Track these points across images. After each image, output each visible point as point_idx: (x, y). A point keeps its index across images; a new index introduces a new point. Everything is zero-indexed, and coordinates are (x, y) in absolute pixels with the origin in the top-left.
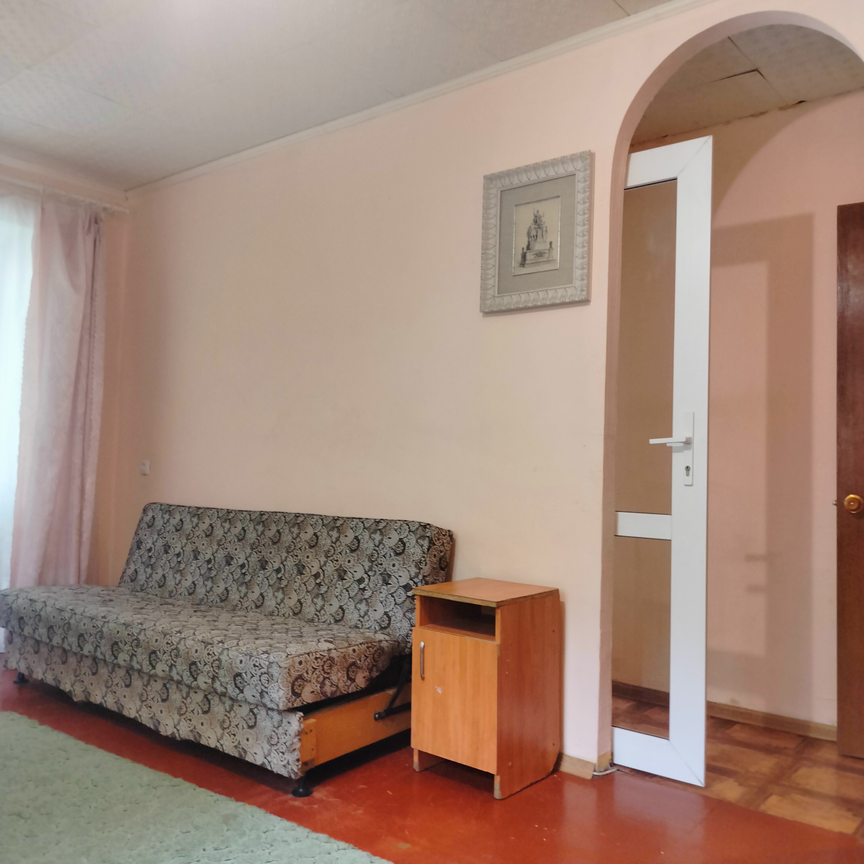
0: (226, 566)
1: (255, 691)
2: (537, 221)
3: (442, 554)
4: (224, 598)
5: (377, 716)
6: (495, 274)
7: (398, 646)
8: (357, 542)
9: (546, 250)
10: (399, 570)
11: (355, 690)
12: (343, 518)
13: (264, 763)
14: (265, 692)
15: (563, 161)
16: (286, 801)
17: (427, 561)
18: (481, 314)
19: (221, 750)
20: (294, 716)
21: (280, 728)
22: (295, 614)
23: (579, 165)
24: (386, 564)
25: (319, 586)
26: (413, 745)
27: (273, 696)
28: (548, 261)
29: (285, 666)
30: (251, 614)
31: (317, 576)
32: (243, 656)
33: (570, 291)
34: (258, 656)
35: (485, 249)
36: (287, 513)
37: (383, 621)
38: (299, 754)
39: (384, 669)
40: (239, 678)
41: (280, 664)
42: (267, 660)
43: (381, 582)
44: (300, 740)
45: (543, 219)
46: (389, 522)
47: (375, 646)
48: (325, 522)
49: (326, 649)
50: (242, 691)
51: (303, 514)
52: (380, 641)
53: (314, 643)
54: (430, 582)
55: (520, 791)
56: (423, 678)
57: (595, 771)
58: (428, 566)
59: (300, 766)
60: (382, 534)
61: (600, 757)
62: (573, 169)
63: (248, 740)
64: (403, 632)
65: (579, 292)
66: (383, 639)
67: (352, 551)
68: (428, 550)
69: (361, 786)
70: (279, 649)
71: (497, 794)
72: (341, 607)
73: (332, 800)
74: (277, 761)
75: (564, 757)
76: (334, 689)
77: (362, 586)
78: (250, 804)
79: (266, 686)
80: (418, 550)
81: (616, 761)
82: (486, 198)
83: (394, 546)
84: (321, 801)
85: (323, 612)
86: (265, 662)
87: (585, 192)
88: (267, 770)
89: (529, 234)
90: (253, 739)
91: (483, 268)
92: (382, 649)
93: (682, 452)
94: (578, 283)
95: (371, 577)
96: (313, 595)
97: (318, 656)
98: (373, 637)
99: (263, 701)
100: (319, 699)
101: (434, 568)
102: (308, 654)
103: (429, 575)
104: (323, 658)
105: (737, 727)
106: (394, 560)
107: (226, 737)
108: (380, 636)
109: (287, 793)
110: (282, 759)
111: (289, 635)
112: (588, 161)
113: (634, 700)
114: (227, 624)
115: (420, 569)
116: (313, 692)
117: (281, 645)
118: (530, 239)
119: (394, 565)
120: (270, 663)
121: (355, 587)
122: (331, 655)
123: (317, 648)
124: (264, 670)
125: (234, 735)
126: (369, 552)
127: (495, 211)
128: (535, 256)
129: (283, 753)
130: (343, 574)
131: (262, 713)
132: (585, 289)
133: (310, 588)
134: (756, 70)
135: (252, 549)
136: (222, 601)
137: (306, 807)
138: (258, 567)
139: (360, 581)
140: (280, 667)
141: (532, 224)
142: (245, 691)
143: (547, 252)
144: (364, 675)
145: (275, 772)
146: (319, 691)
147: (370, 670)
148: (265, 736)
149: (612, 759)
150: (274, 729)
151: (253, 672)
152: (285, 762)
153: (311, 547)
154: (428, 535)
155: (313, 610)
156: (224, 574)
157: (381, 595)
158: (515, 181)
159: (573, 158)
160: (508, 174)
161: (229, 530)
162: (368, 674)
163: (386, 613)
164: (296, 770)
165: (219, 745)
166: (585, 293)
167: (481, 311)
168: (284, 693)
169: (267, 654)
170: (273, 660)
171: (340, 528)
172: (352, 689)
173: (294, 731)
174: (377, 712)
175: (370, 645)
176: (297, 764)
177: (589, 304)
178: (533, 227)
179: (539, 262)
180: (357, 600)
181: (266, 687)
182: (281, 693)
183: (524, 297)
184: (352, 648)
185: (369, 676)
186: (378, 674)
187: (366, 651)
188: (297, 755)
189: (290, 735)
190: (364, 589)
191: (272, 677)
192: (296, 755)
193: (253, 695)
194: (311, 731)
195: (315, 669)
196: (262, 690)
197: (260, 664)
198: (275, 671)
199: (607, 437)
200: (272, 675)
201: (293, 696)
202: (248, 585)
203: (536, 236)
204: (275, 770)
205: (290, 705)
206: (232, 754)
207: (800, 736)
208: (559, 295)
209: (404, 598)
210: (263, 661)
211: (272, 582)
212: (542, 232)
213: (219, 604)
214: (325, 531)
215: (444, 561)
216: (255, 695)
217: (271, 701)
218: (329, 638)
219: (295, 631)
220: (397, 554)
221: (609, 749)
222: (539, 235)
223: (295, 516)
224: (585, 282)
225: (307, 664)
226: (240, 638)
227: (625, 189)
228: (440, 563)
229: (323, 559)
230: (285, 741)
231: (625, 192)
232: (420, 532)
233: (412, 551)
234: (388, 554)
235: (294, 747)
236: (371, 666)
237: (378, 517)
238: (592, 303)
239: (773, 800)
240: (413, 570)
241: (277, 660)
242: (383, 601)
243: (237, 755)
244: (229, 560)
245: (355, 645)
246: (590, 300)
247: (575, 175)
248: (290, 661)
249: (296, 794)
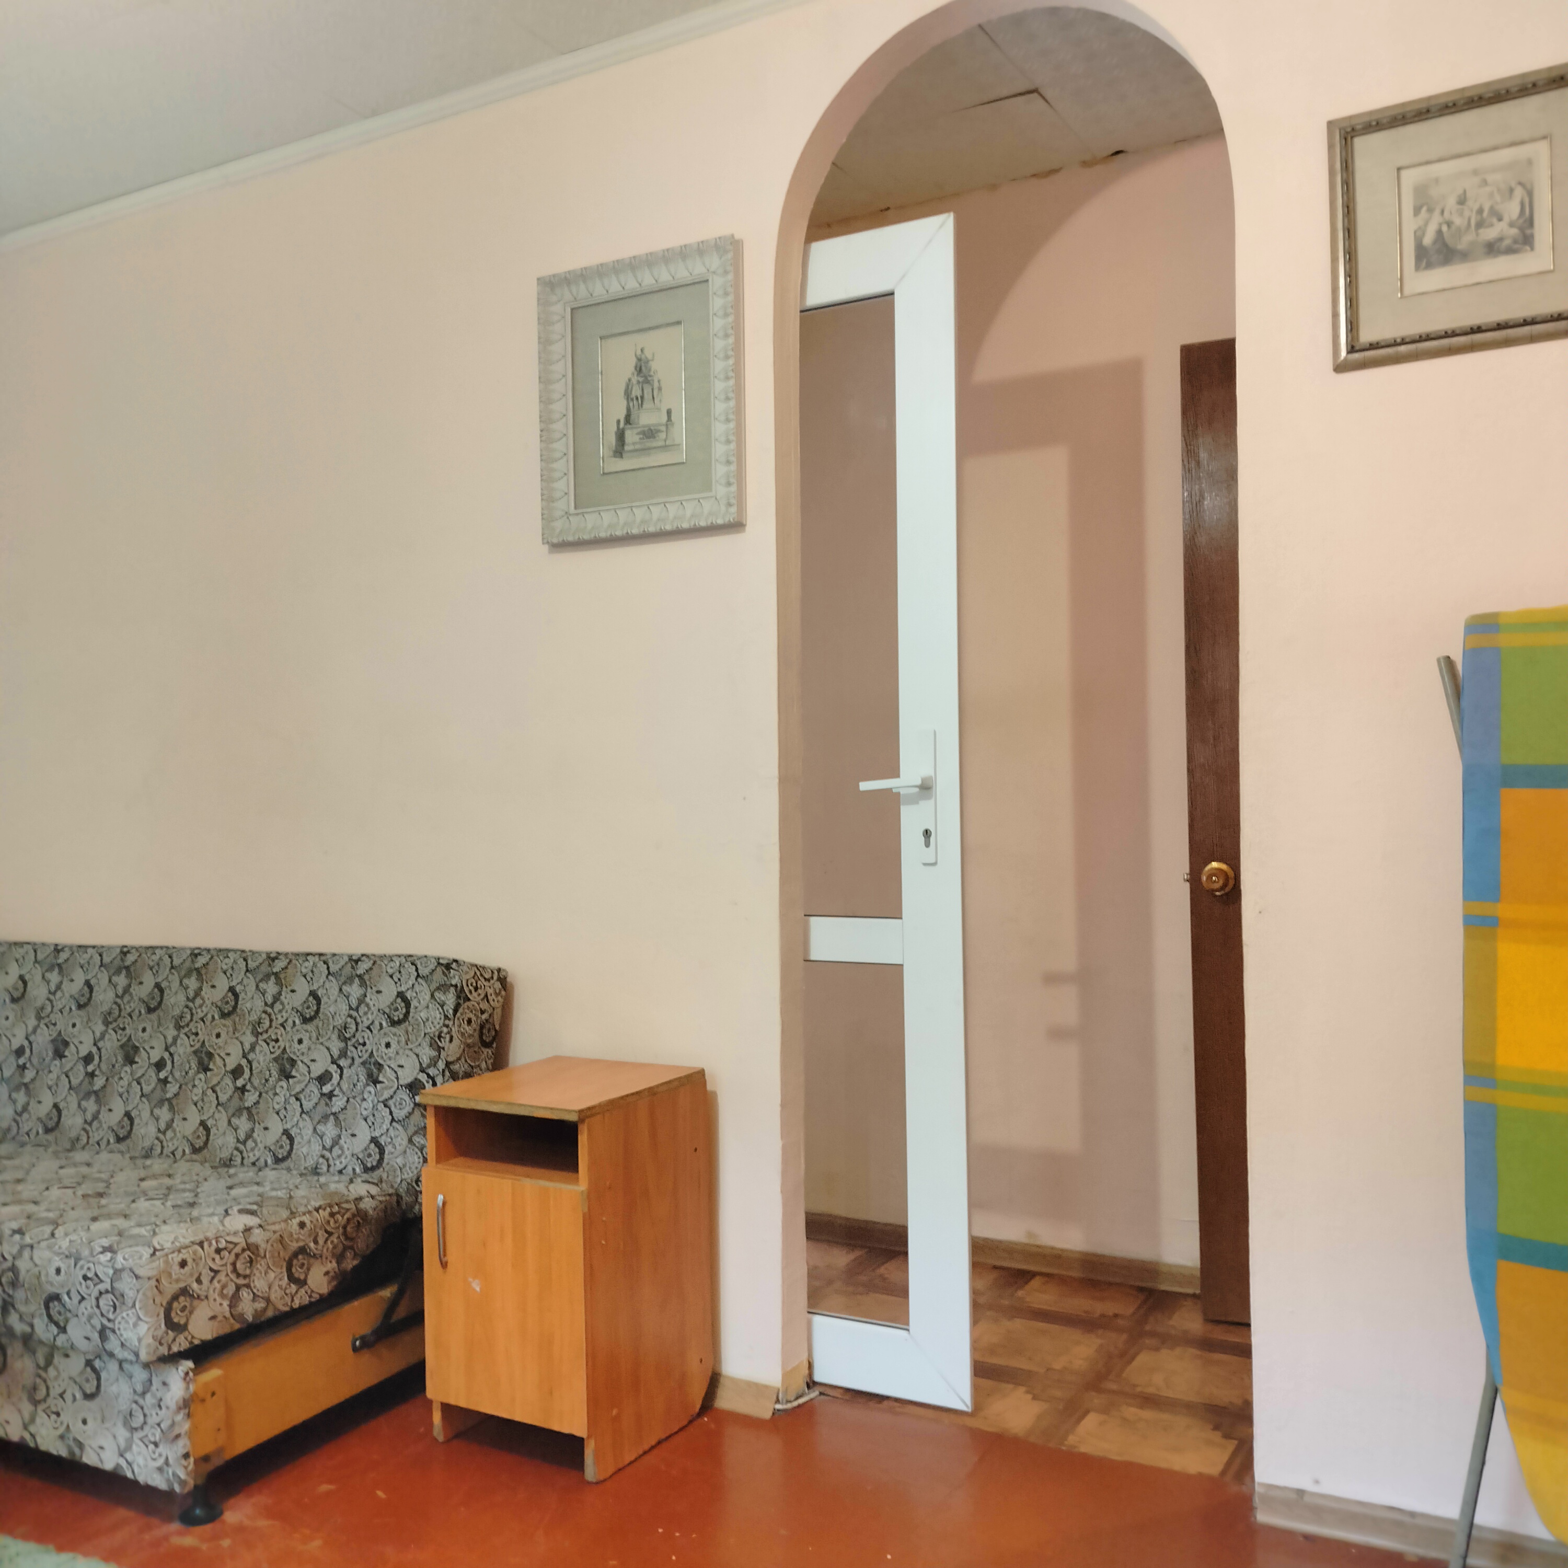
0: (54, 1059)
1: (89, 1327)
2: (642, 368)
3: (484, 1016)
4: (52, 1126)
5: (358, 1343)
6: (568, 471)
7: (398, 1202)
8: (314, 1002)
9: (660, 425)
10: (397, 1053)
11: (306, 1300)
12: (286, 955)
13: (118, 1466)
14: (110, 1328)
15: (683, 253)
16: (166, 1538)
17: (453, 1034)
18: (547, 546)
19: (32, 1445)
20: (174, 1370)
21: (148, 1396)
22: (196, 1150)
23: (714, 262)
24: (374, 1042)
25: (243, 1093)
26: (430, 1393)
27: (125, 1336)
28: (665, 448)
29: (150, 1274)
30: (104, 1156)
31: (237, 1072)
32: (61, 1259)
33: (707, 506)
34: (91, 1259)
35: (546, 420)
36: (174, 948)
37: (370, 1155)
38: (188, 1443)
39: (368, 1252)
40: (56, 1303)
41: (137, 1272)
42: (110, 1264)
43: (363, 1078)
44: (189, 1415)
45: (654, 365)
46: (376, 960)
47: (348, 1210)
48: (252, 965)
49: (241, 1227)
50: (63, 1330)
51: (208, 950)
52: (359, 1199)
53: (216, 1219)
54: (461, 1074)
55: (636, 1460)
56: (444, 1265)
57: (778, 1401)
58: (456, 1041)
59: (191, 1467)
60: (363, 983)
61: (786, 1375)
62: (704, 270)
63: (84, 1422)
64: (409, 1175)
65: (723, 508)
66: (366, 1193)
67: (306, 1020)
68: (455, 1011)
69: (325, 1488)
70: (138, 1240)
71: (591, 1472)
72: (286, 1132)
73: (263, 1523)
74: (146, 1460)
75: (722, 1380)
76: (260, 1305)
77: (327, 1089)
78: (86, 1554)
79: (111, 1316)
80: (436, 1014)
81: (818, 1378)
82: (544, 322)
83: (389, 1007)
84: (240, 1529)
85: (250, 1144)
86: (105, 1269)
87: (726, 315)
88: (125, 1478)
89: (627, 393)
90: (95, 1419)
91: (544, 458)
92: (361, 1215)
93: (917, 803)
94: (721, 491)
95: (345, 1071)
96: (231, 1111)
97: (222, 1244)
98: (346, 1193)
99: (106, 1347)
100: (227, 1330)
101: (468, 1046)
102: (201, 1244)
103: (459, 1059)
104: (232, 1249)
105: (1036, 1283)
106: (389, 1036)
107: (41, 1418)
108: (360, 1189)
109: (169, 1519)
110: (154, 1457)
111: (169, 1204)
112: (730, 255)
113: (862, 1247)
114: (44, 1186)
115: (439, 1049)
116: (213, 1318)
117: (142, 1231)
118: (631, 404)
119: (388, 1045)
120: (117, 1272)
121: (314, 1091)
122: (252, 1240)
123: (221, 1228)
124: (106, 1285)
125: (58, 1414)
126: (339, 1021)
127: (561, 348)
128: (641, 436)
129: (156, 1445)
130: (288, 1066)
131: (110, 1371)
132: (733, 501)
133: (223, 1098)
134: (1035, 91)
135: (107, 1023)
136: (48, 1131)
137: (204, 1547)
138: (120, 1059)
139: (323, 1079)
140: (137, 1277)
141: (633, 374)
142: (69, 1328)
143: (663, 428)
144: (325, 1270)
145: (142, 1483)
146: (228, 1314)
147: (340, 1258)
148: (119, 1412)
149: (811, 1375)
150: (136, 1398)
151: (83, 1291)
152: (161, 1462)
153: (224, 1015)
154: (454, 982)
155: (231, 1140)
156: (51, 1076)
157: (364, 1104)
158: (599, 290)
159: (701, 249)
160: (583, 275)
161: (59, 987)
162: (334, 1264)
163: (374, 1140)
164: (183, 1476)
165: (27, 1437)
166: (733, 510)
167: (545, 541)
168: (149, 1329)
169: (110, 1252)
170: (122, 1264)
171: (282, 976)
172: (301, 1298)
173: (174, 1401)
174: (357, 1336)
175: (336, 1209)
176: (184, 1462)
177: (744, 531)
178: (634, 380)
179: (649, 449)
180: (317, 1118)
181: (109, 1320)
182: (143, 1328)
183: (623, 515)
184: (296, 1221)
185: (337, 1270)
186: (355, 1262)
187: (328, 1222)
188: (184, 1446)
189: (168, 1408)
190: (330, 1095)
191: (121, 1299)
192: (182, 1446)
193: (87, 1336)
194: (213, 1394)
195: (216, 1272)
196: (102, 1325)
197: (96, 1275)
198: (127, 1285)
199: (784, 780)
200: (123, 1296)
201: (170, 1332)
202: (99, 1096)
203: (642, 397)
204: (141, 1479)
205: (164, 1350)
206: (55, 1453)
207: (1141, 1289)
208: (688, 513)
209: (408, 1108)
210: (101, 1267)
211: (147, 1089)
212: (653, 390)
213: (43, 1137)
214: (251, 982)
215: (489, 1030)
216: (89, 1335)
217: (122, 1345)
218: (251, 1204)
219: (184, 1190)
220: (394, 1023)
221: (805, 1357)
222: (648, 396)
223: (191, 954)
224: (733, 488)
225: (197, 1264)
226: (60, 1221)
227: (802, 311)
228: (481, 1034)
229: (248, 1039)
230: (157, 1420)
231: (800, 316)
232: (438, 977)
233: (423, 1015)
234: (377, 1023)
235: (177, 1431)
236: (341, 1247)
237: (357, 950)
238: (747, 528)
239: (1091, 1422)
240: (427, 1053)
241: (130, 1263)
242: (367, 1117)
243: (64, 1453)
244: (60, 1048)
245: (304, 1214)
246: (744, 523)
247: (707, 281)
248: (159, 1263)
249: (189, 1520)
